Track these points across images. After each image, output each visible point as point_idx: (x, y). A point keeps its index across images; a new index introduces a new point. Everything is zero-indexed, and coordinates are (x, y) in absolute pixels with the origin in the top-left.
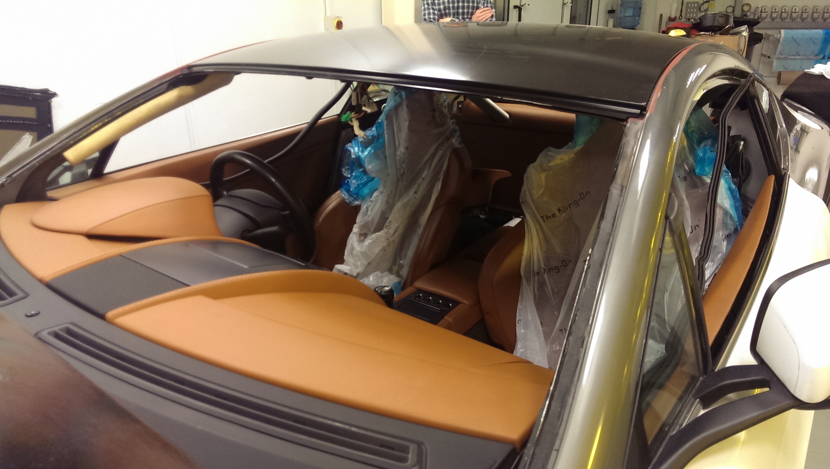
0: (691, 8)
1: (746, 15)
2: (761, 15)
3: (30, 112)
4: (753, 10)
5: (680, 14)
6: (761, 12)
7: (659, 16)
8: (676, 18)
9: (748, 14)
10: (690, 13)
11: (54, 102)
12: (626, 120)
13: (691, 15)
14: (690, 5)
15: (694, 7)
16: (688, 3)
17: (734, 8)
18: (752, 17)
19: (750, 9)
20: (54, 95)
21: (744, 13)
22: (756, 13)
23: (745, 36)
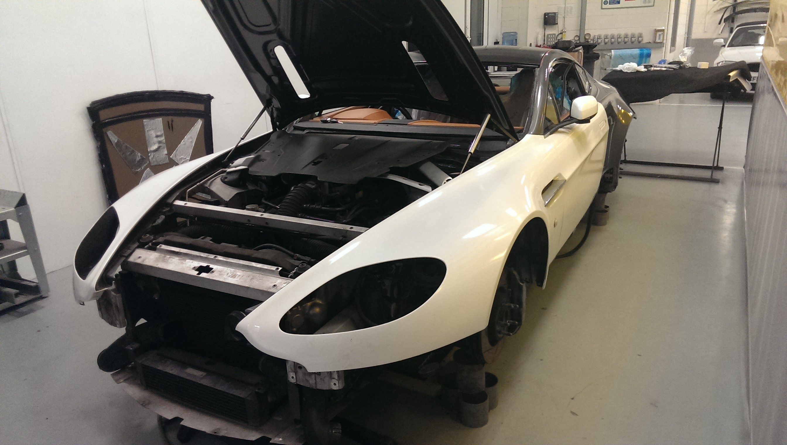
0: (550, 38)
1: (588, 42)
2: (598, 40)
3: (200, 107)
4: (591, 38)
5: (543, 43)
6: (598, 39)
7: (530, 44)
8: (541, 45)
9: (589, 40)
10: (550, 42)
11: (213, 102)
12: (535, 69)
13: (551, 43)
14: (550, 36)
15: (553, 38)
16: (548, 35)
17: (579, 37)
18: (592, 42)
19: (590, 37)
20: (212, 98)
21: (586, 40)
22: (595, 39)
23: (581, 52)
